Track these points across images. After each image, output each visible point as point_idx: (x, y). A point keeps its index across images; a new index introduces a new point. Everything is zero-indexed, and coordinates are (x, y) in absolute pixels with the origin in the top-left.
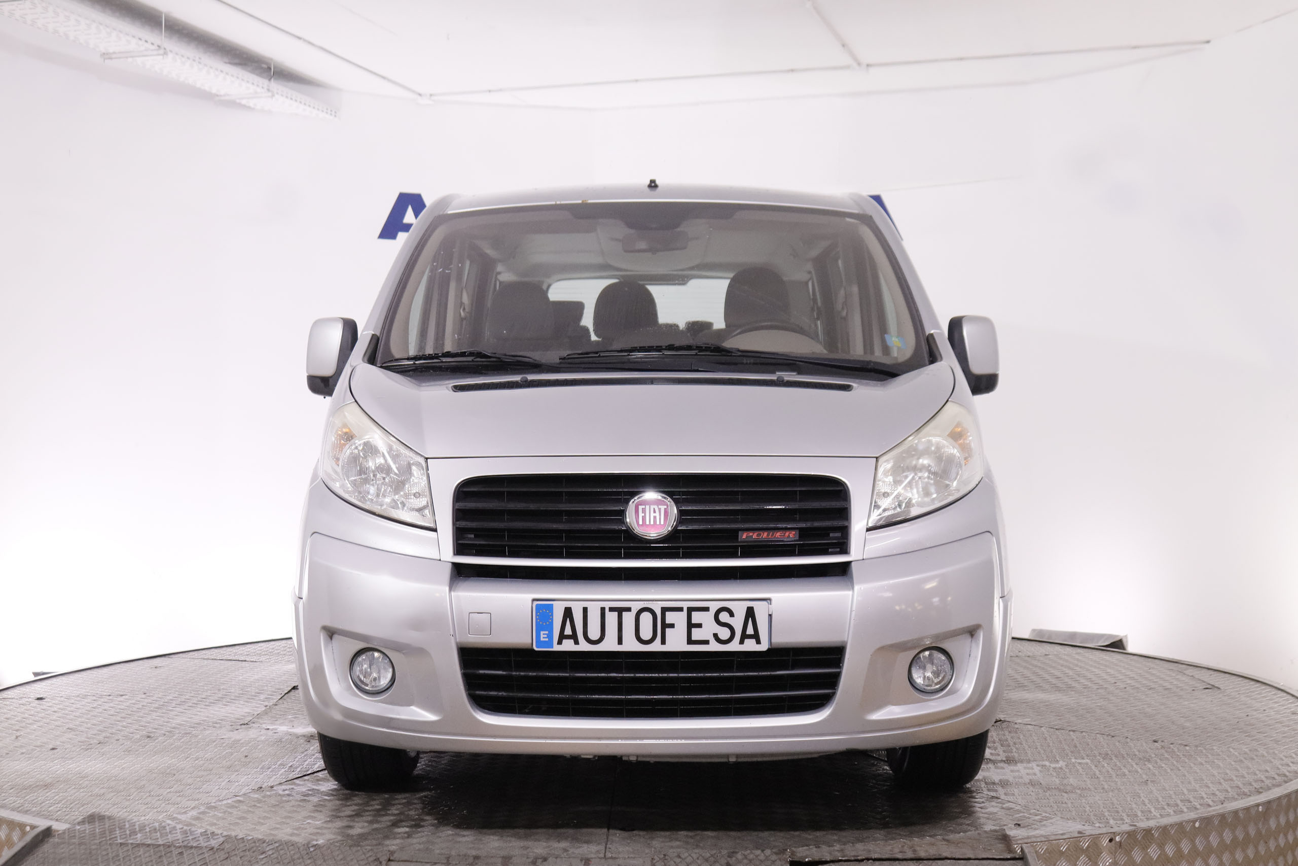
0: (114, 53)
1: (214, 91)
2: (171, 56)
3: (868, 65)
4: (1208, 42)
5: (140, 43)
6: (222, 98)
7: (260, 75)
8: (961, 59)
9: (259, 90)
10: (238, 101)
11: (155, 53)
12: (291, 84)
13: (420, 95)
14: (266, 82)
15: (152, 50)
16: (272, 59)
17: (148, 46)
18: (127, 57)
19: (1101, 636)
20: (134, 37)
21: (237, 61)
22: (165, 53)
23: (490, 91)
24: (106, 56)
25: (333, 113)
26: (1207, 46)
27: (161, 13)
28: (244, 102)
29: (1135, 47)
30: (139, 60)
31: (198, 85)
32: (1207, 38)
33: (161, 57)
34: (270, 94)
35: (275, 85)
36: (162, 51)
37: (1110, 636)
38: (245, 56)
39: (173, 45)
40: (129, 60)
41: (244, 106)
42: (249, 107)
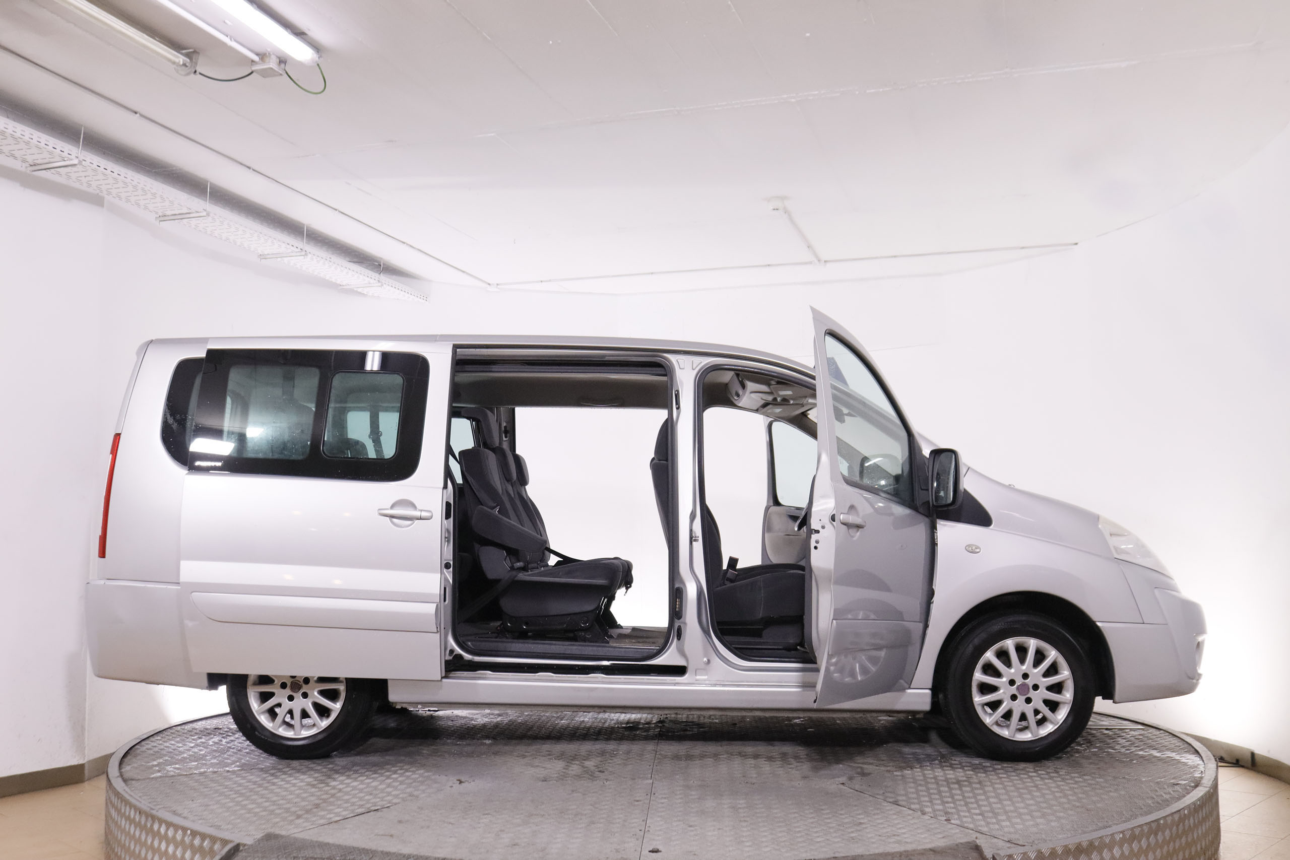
0: (268, 254)
1: (338, 282)
2: (310, 256)
3: (825, 261)
4: (1076, 244)
5: (288, 246)
6: (345, 287)
7: (372, 270)
8: (895, 257)
9: (372, 281)
10: (355, 289)
11: (298, 254)
12: (394, 277)
13: (489, 284)
14: (377, 275)
15: (297, 252)
16: (382, 258)
17: (294, 249)
18: (277, 258)
20: (284, 243)
21: (355, 260)
22: (306, 255)
24: (262, 257)
25: (425, 298)
26: (1076, 246)
27: (304, 225)
28: (359, 290)
29: (1023, 248)
30: (286, 259)
31: (327, 278)
32: (1076, 242)
33: (303, 257)
34: (380, 284)
35: (383, 277)
36: (303, 253)
38: (362, 256)
39: (310, 248)
40: (279, 259)
41: (360, 293)
42: (363, 294)
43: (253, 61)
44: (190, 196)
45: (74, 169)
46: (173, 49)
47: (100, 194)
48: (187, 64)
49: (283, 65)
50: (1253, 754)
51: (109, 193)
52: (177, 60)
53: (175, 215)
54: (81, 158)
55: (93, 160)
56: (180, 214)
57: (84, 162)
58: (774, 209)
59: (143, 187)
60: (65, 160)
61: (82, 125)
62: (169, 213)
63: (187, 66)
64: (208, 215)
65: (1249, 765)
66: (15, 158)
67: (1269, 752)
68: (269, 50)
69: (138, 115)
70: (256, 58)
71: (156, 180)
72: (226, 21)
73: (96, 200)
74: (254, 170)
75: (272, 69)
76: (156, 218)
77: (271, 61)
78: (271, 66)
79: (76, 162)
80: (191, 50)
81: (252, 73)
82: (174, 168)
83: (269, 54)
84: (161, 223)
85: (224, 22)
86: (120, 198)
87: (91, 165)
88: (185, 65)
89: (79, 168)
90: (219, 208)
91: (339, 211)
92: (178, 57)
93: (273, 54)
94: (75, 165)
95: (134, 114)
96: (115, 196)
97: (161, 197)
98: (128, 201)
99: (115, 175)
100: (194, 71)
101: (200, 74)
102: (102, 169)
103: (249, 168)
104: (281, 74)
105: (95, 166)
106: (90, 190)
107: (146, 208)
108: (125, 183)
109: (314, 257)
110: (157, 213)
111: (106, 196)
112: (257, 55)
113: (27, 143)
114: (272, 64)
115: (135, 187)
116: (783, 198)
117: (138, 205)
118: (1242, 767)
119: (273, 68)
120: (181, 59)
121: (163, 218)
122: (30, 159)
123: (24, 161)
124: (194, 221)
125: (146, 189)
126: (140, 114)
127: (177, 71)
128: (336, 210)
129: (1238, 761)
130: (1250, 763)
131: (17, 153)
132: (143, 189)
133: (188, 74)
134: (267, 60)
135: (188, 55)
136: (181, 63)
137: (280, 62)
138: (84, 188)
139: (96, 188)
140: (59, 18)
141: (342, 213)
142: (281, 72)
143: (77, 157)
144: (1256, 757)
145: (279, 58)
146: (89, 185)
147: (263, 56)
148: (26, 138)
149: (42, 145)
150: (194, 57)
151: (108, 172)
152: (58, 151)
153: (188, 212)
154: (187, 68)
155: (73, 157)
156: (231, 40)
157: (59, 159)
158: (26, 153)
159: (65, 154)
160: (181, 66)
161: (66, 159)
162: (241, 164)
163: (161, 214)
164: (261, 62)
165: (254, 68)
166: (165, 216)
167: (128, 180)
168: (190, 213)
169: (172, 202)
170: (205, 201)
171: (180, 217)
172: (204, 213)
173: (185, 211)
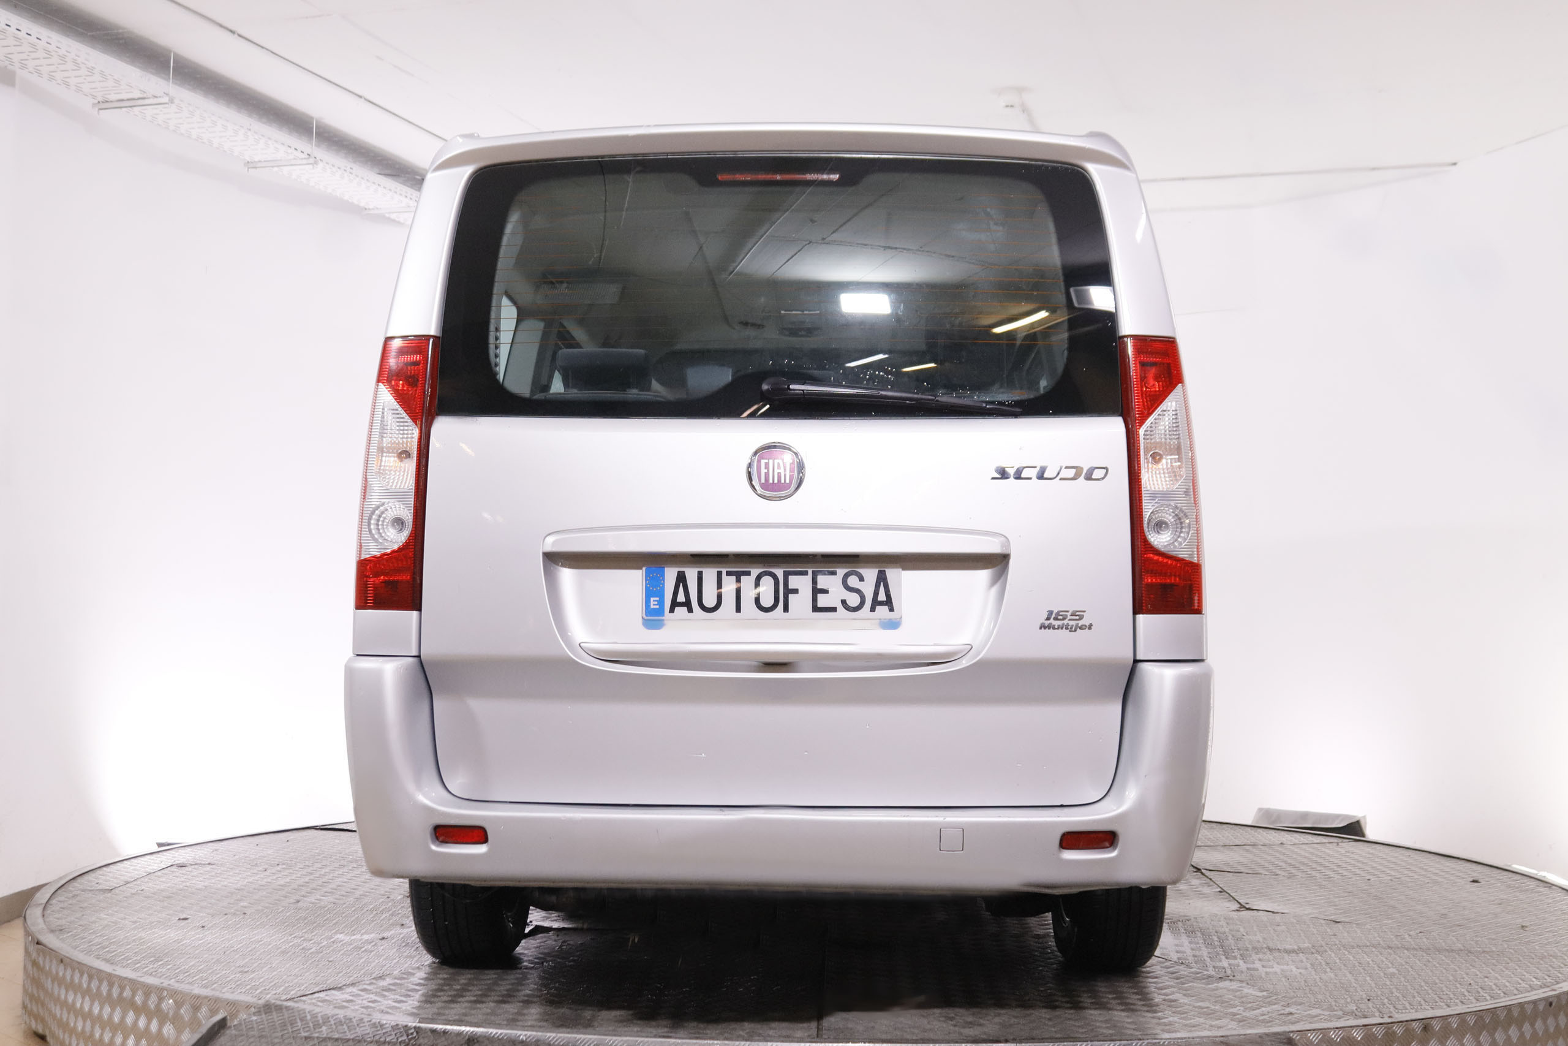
0: (260, 161)
1: (362, 204)
2: (321, 165)
4: (1455, 164)
5: (290, 151)
6: (371, 212)
8: (1183, 179)
10: (387, 215)
11: (305, 162)
15: (302, 159)
17: (298, 154)
18: (272, 167)
19: (1337, 816)
20: (283, 144)
22: (316, 163)
24: (250, 165)
26: (1453, 168)
27: (312, 118)
28: (393, 216)
29: (1374, 169)
30: (286, 170)
31: (346, 198)
32: (1454, 161)
33: (311, 166)
36: (312, 160)
37: (1347, 817)
38: (397, 166)
39: (322, 153)
40: (276, 169)
41: (394, 221)
42: (399, 222)
44: (145, 73)
47: (10, 67)
51: (24, 67)
53: (122, 100)
56: (128, 100)
58: (1007, 106)
59: (75, 57)
62: (112, 97)
64: (172, 101)
71: (94, 48)
73: (5, 77)
74: (240, 36)
76: (94, 104)
82: (120, 31)
84: (101, 111)
86: (40, 74)
90: (187, 91)
91: (366, 99)
96: (32, 70)
97: (102, 73)
98: (51, 78)
99: (33, 39)
102: (13, 30)
103: (233, 32)
105: (3, 26)
107: (79, 89)
108: (48, 52)
109: (328, 167)
110: (94, 97)
111: (19, 72)
115: (63, 58)
116: (1020, 90)
117: (67, 85)
121: (104, 104)
124: (149, 111)
125: (79, 60)
128: (360, 97)
132: (75, 62)
139: (4, 59)
141: (369, 101)
151: (22, 34)
153: (141, 96)
162: (221, 26)
163: (100, 99)
166: (107, 102)
167: (51, 48)
168: (143, 98)
169: (117, 81)
170: (165, 79)
171: (129, 103)
172: (166, 99)
173: (137, 95)
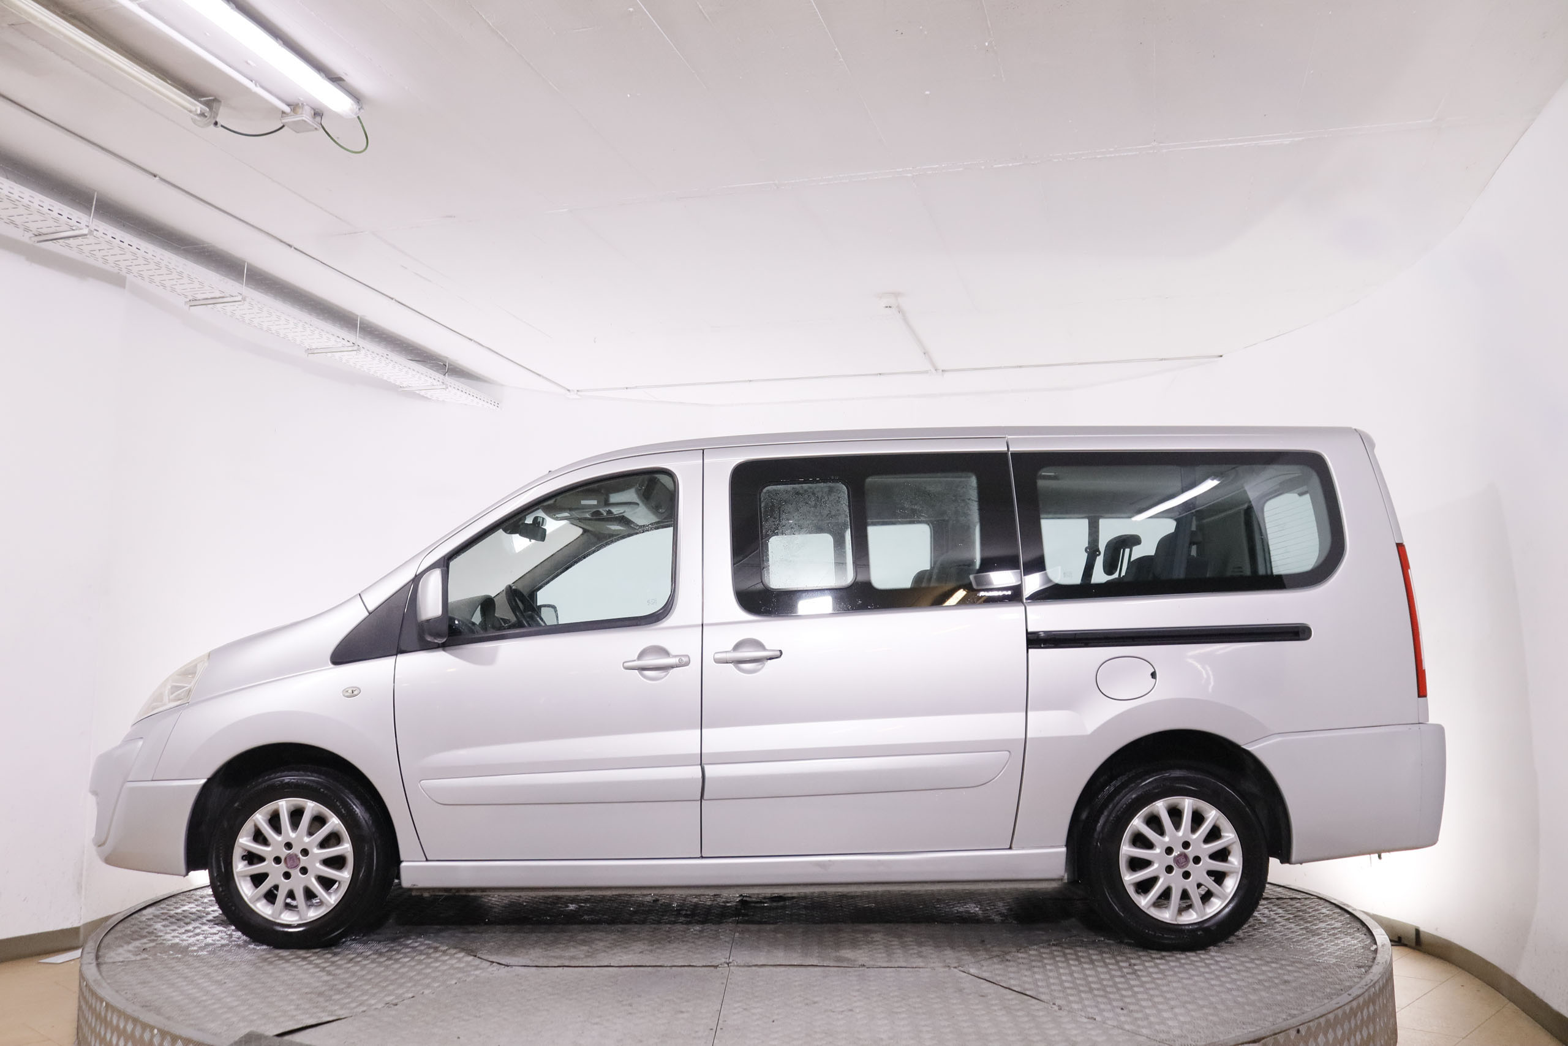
0: (316, 349)
1: (398, 383)
2: (363, 352)
3: (943, 371)
4: (1221, 356)
5: (338, 340)
6: (404, 389)
7: (437, 371)
8: (1020, 367)
9: (435, 383)
10: (417, 392)
11: (350, 349)
12: (462, 380)
13: (569, 390)
14: (442, 377)
15: (348, 347)
16: (447, 358)
17: (345, 342)
18: (327, 353)
20: (333, 335)
21: (417, 358)
22: (358, 350)
23: (627, 388)
24: (310, 351)
25: (496, 404)
26: (1220, 359)
27: (357, 316)
28: (422, 393)
29: (1161, 360)
30: (337, 355)
31: (385, 378)
32: (1221, 355)
33: (356, 353)
34: (444, 386)
35: (449, 380)
36: (356, 348)
38: (424, 354)
39: (366, 344)
40: (329, 355)
41: (423, 397)
42: (427, 398)
43: (283, 112)
44: (224, 278)
45: (86, 241)
46: (190, 96)
47: (120, 272)
48: (206, 114)
49: (318, 119)
50: (1418, 931)
51: (129, 272)
52: (193, 109)
53: (207, 299)
54: (93, 227)
55: (107, 230)
56: (212, 298)
57: (95, 232)
58: (887, 307)
59: (168, 264)
60: (73, 230)
61: (95, 191)
62: (199, 296)
63: (206, 117)
64: (244, 299)
65: (1413, 944)
66: (16, 226)
67: (1437, 929)
68: (302, 99)
69: (157, 178)
70: (287, 109)
72: (249, 62)
73: (117, 280)
74: (295, 248)
75: (305, 121)
76: (186, 302)
77: (304, 112)
78: (304, 118)
79: (85, 231)
80: (210, 98)
81: (283, 126)
82: (206, 246)
83: (302, 104)
84: (191, 308)
85: (247, 63)
86: (143, 278)
87: (104, 236)
88: (203, 115)
89: (91, 239)
90: (257, 293)
91: (395, 300)
92: (195, 105)
93: (307, 105)
94: (85, 235)
95: (154, 178)
96: (137, 275)
97: (189, 277)
98: (152, 281)
99: (133, 249)
100: (214, 121)
101: (222, 126)
102: (117, 241)
103: (290, 246)
104: (316, 129)
105: (109, 238)
106: (107, 267)
107: (173, 290)
108: (146, 259)
109: (368, 353)
110: (186, 296)
111: (127, 276)
112: (289, 105)
113: (27, 207)
114: (306, 116)
115: (158, 264)
116: (896, 295)
117: (164, 287)
118: (1405, 945)
119: (307, 120)
120: (199, 107)
121: (194, 302)
122: (33, 227)
123: (27, 230)
124: (229, 308)
125: (170, 266)
126: (159, 177)
127: (194, 121)
128: (392, 299)
129: (1400, 938)
130: (1414, 941)
131: (18, 220)
132: (167, 266)
133: (208, 125)
134: (300, 111)
135: (208, 104)
136: (199, 112)
137: (315, 114)
138: (99, 264)
139: (114, 265)
140: (52, 53)
141: (399, 302)
142: (316, 126)
143: (88, 226)
144: (1421, 935)
145: (314, 110)
146: (106, 262)
147: (295, 107)
148: (25, 201)
149: (45, 210)
150: (215, 105)
151: (125, 245)
152: (64, 217)
153: (221, 295)
154: (206, 119)
155: (83, 225)
156: (256, 85)
157: (67, 228)
158: (27, 220)
159: (73, 222)
160: (198, 115)
161: (74, 228)
162: (282, 241)
163: (191, 298)
164: (292, 113)
165: (285, 121)
166: (196, 300)
167: (149, 256)
168: (223, 297)
169: (201, 283)
170: (240, 283)
171: (213, 301)
172: (239, 298)
173: (218, 294)
